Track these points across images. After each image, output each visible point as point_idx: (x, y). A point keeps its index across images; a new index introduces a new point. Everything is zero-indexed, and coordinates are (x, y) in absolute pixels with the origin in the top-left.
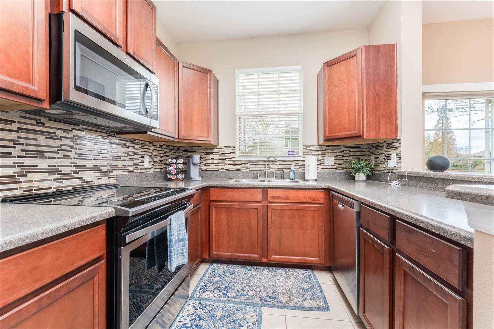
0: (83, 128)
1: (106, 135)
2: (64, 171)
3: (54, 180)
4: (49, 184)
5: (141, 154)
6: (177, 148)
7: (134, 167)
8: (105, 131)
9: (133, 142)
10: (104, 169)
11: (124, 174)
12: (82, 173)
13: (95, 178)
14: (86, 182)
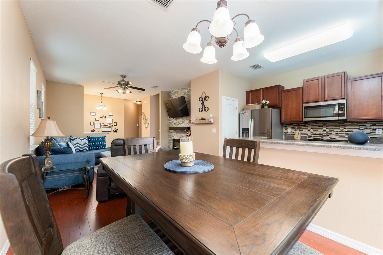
2: (324, 135)
4: (319, 138)
5: (372, 129)
9: (364, 123)
12: (331, 136)
14: (332, 138)
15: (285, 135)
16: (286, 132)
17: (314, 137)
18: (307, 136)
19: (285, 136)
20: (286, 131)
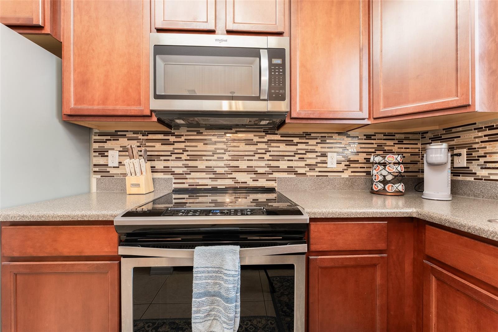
0: (236, 131)
1: (264, 134)
2: (218, 171)
3: (210, 178)
4: (206, 182)
5: (319, 152)
6: (420, 136)
7: (308, 169)
8: (262, 130)
9: (306, 137)
10: (260, 170)
11: (288, 178)
12: (235, 174)
13: (250, 179)
14: (239, 183)
15: (99, 176)
16: (102, 163)
17: (191, 181)
18: (171, 176)
19: (97, 179)
20: (101, 161)
